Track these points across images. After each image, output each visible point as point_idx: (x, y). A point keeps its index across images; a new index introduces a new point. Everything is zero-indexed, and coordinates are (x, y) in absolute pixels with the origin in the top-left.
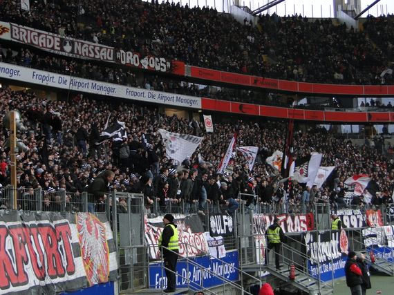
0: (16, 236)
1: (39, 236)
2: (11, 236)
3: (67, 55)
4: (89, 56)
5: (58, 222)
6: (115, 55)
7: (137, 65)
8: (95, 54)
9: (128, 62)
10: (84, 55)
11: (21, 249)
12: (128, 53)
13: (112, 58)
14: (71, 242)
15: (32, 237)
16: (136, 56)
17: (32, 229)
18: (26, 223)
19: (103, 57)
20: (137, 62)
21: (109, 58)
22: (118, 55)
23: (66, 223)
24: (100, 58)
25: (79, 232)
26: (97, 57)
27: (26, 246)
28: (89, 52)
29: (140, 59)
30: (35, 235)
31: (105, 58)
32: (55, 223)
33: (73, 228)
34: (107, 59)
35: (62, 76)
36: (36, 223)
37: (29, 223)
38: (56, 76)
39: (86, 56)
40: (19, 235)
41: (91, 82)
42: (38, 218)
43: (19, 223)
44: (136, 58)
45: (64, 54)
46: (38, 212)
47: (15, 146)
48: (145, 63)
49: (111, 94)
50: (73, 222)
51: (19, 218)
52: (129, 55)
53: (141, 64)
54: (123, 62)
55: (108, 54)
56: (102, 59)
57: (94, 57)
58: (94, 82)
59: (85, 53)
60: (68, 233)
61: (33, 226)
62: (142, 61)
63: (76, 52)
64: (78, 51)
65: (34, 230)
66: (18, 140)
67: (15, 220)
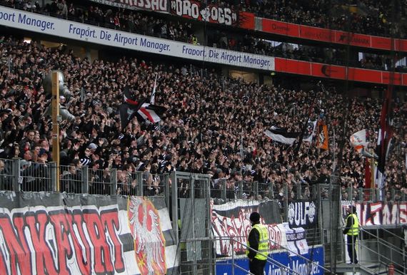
0: (58, 224)
1: (84, 224)
2: (52, 223)
3: (110, 4)
4: (137, 6)
5: (106, 208)
6: (169, 5)
7: (196, 17)
8: (145, 3)
9: (185, 13)
10: (131, 4)
11: (63, 239)
12: (185, 1)
13: (165, 9)
14: (117, 233)
15: (75, 225)
16: (195, 5)
17: (75, 216)
18: (69, 208)
19: (155, 6)
20: (196, 13)
21: (162, 8)
22: (173, 5)
23: (115, 210)
24: (151, 8)
25: (130, 220)
26: (148, 6)
27: (70, 236)
28: (138, 1)
29: (200, 10)
30: (79, 224)
31: (157, 8)
32: (102, 209)
33: (123, 216)
34: (160, 10)
35: (105, 30)
36: (82, 208)
37: (71, 209)
38: (98, 30)
39: (133, 5)
40: (62, 223)
41: (139, 37)
42: (84, 202)
43: (61, 208)
44: (195, 9)
45: (107, 2)
46: (84, 195)
47: (58, 115)
48: (206, 15)
49: (164, 52)
50: (124, 207)
51: (61, 202)
52: (187, 4)
53: (201, 16)
54: (179, 14)
55: (161, 3)
56: (153, 9)
57: (144, 6)
58: (144, 37)
59: (133, 2)
60: (116, 223)
61: (77, 212)
62: (203, 12)
65: (78, 218)
66: (61, 107)
67: (57, 205)
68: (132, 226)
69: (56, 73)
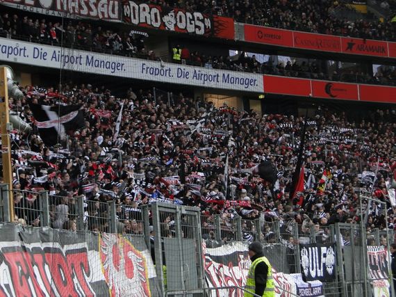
0: (14, 264)
1: (46, 267)
2: (7, 263)
3: (44, 12)
4: (80, 14)
5: (72, 247)
6: (121, 11)
7: (157, 25)
8: (90, 9)
9: (143, 20)
10: (71, 11)
11: (22, 285)
12: (142, 6)
13: (116, 16)
14: (88, 280)
15: (35, 268)
16: (155, 10)
17: (35, 256)
18: (27, 246)
19: (103, 13)
20: (156, 21)
21: (112, 16)
22: (127, 11)
23: (84, 250)
24: (98, 16)
25: (103, 263)
26: (93, 14)
27: (30, 280)
28: (80, 7)
29: (162, 16)
30: (41, 265)
31: (106, 16)
32: (66, 248)
33: (94, 258)
34: (109, 18)
35: (39, 46)
36: (43, 246)
37: (30, 246)
38: (30, 46)
39: (74, 13)
40: (18, 263)
41: (84, 54)
42: (44, 237)
43: (17, 244)
44: (156, 14)
45: (40, 10)
46: (44, 229)
47: (8, 122)
48: (170, 22)
49: (118, 74)
50: (95, 247)
51: (17, 236)
52: (144, 9)
53: (163, 24)
54: (135, 22)
55: (110, 8)
56: (101, 17)
57: (89, 15)
58: (91, 54)
59: (74, 8)
60: (85, 267)
61: (36, 250)
62: (166, 19)
63: (59, 7)
64: (62, 5)
65: (38, 258)
67: (12, 240)
68: (106, 272)
69: (3, 68)
